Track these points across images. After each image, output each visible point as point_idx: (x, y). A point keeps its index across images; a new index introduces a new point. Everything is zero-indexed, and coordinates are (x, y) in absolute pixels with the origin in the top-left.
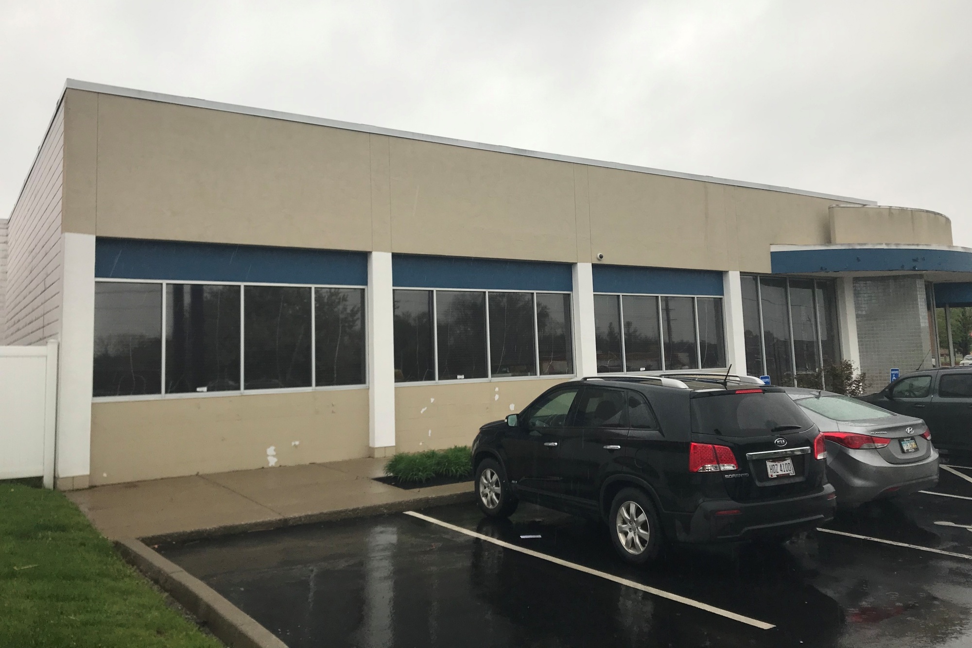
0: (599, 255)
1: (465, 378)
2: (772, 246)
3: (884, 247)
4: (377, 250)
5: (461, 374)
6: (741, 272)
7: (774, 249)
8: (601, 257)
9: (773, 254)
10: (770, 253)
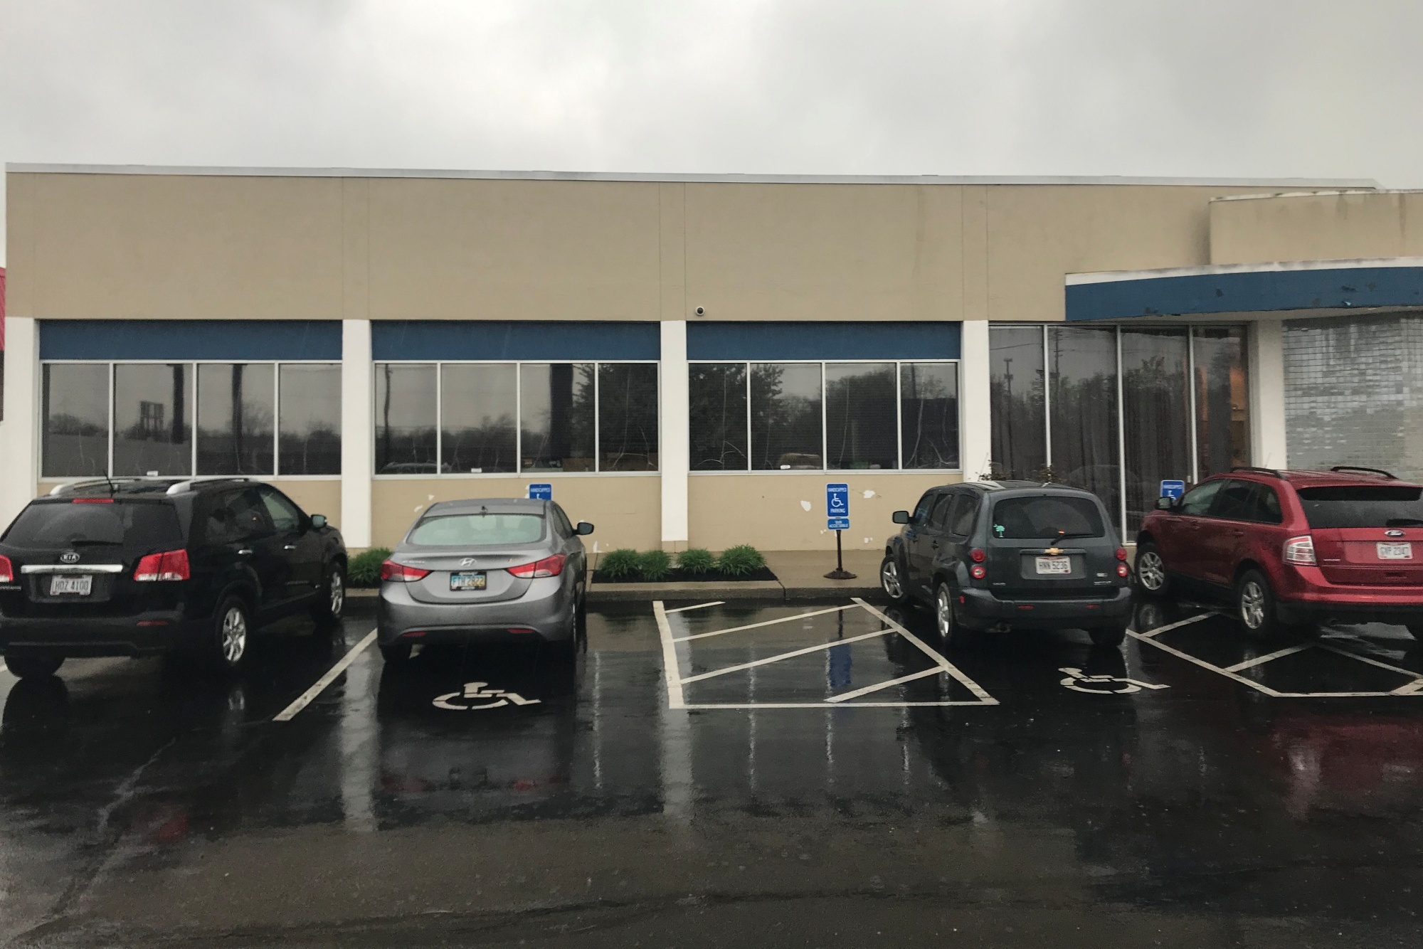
0: (697, 308)
1: (483, 471)
2: (1068, 277)
3: (1276, 268)
4: (348, 318)
5: (476, 467)
6: (990, 322)
7: (1072, 280)
8: (700, 311)
9: (1070, 290)
10: (1063, 288)
